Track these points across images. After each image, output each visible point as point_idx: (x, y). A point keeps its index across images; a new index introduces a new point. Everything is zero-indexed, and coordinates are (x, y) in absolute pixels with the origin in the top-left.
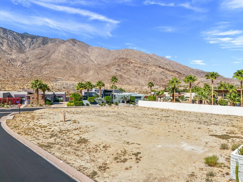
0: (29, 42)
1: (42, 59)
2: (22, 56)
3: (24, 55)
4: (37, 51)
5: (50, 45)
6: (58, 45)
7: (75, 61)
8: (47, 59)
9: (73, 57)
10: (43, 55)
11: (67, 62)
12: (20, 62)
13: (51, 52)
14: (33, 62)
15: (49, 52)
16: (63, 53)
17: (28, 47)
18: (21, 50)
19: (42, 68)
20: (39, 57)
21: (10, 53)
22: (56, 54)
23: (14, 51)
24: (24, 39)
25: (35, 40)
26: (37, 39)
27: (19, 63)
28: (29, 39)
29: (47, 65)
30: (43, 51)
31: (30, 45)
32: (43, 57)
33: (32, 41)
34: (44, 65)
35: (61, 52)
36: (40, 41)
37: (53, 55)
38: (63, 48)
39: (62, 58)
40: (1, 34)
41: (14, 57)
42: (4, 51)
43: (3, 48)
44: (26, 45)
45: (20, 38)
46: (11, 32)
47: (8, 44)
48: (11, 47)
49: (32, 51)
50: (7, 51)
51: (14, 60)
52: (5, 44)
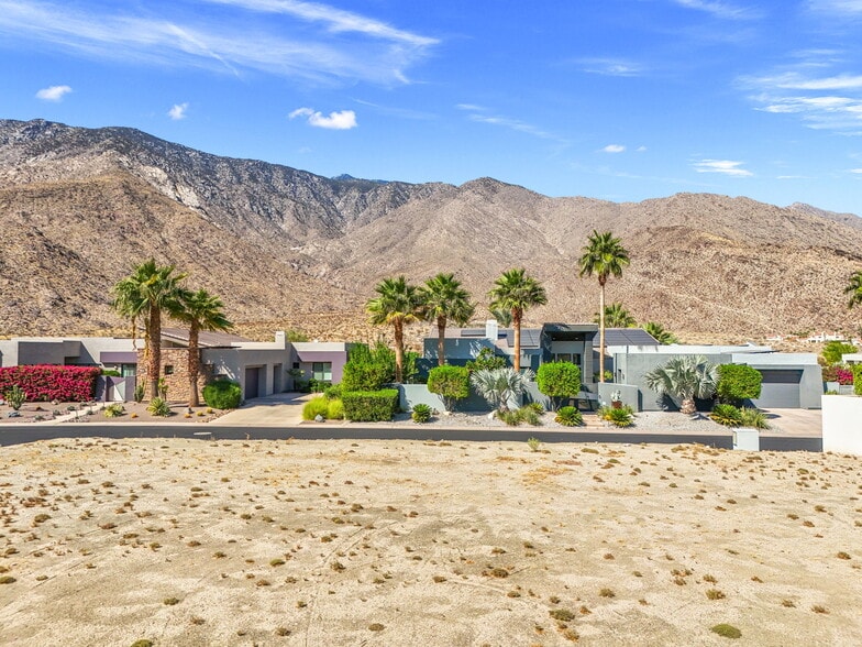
0: (353, 201)
1: (390, 252)
2: (334, 246)
3: (337, 243)
4: (376, 228)
5: (413, 205)
8: (406, 249)
10: (389, 242)
11: (464, 259)
12: (326, 265)
13: (416, 228)
14: (364, 264)
15: (411, 227)
17: (352, 217)
18: (331, 229)
20: (379, 245)
21: (301, 239)
22: (432, 232)
23: (312, 233)
24: (341, 193)
25: (369, 195)
26: (376, 191)
27: (324, 269)
28: (355, 194)
29: (402, 270)
30: (393, 227)
31: (357, 212)
32: (393, 244)
33: (363, 197)
34: (395, 272)
36: (384, 196)
37: (422, 236)
38: (452, 212)
40: (280, 185)
41: (310, 250)
42: (286, 236)
43: (283, 226)
44: (344, 213)
45: (330, 193)
46: (306, 177)
47: (296, 213)
48: (303, 222)
49: (361, 230)
50: (292, 233)
51: (310, 261)
52: (288, 214)
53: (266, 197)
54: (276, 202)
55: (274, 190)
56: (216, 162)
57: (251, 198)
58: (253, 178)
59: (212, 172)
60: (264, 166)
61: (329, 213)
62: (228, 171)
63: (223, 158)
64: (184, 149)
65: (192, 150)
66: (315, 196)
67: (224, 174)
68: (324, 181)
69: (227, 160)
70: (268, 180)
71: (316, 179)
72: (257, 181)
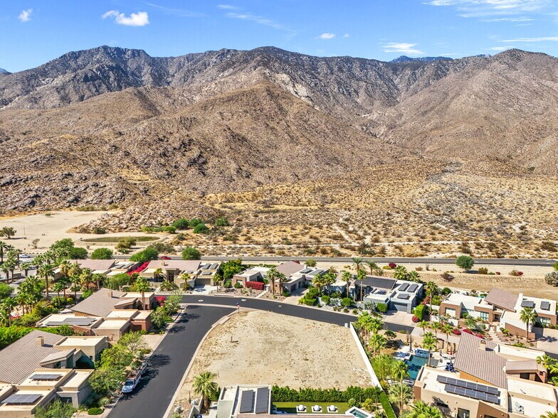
0: (407, 77)
1: (430, 114)
2: (391, 112)
3: (393, 110)
4: (420, 98)
5: (451, 77)
6: (470, 75)
7: (511, 109)
8: (441, 112)
9: (507, 101)
10: (431, 105)
11: (486, 118)
12: (385, 126)
13: (451, 95)
14: (409, 125)
15: (447, 94)
16: (481, 94)
17: (405, 88)
18: (390, 100)
19: (425, 136)
20: (422, 110)
21: (369, 108)
22: (463, 97)
23: (377, 103)
24: (398, 73)
25: (418, 72)
26: (423, 68)
27: (383, 130)
28: (408, 72)
29: (436, 128)
30: (433, 96)
31: (409, 85)
32: (433, 108)
33: (414, 74)
34: (431, 130)
35: (474, 92)
36: (429, 71)
37: (455, 101)
38: (480, 81)
39: (476, 106)
40: (357, 72)
41: (374, 116)
42: (361, 107)
43: (358, 100)
44: (400, 86)
45: (390, 73)
46: (374, 63)
47: (367, 90)
48: (371, 96)
49: (410, 99)
50: (364, 104)
51: (374, 124)
52: (362, 92)
53: (348, 81)
54: (354, 84)
55: (353, 76)
56: (318, 61)
57: (339, 83)
58: (340, 70)
59: (315, 69)
60: (348, 60)
61: (389, 88)
62: (325, 67)
63: (322, 58)
64: (299, 55)
65: (304, 55)
66: (380, 76)
67: (323, 69)
68: (387, 64)
69: (325, 59)
70: (349, 70)
71: (381, 64)
72: (342, 71)
